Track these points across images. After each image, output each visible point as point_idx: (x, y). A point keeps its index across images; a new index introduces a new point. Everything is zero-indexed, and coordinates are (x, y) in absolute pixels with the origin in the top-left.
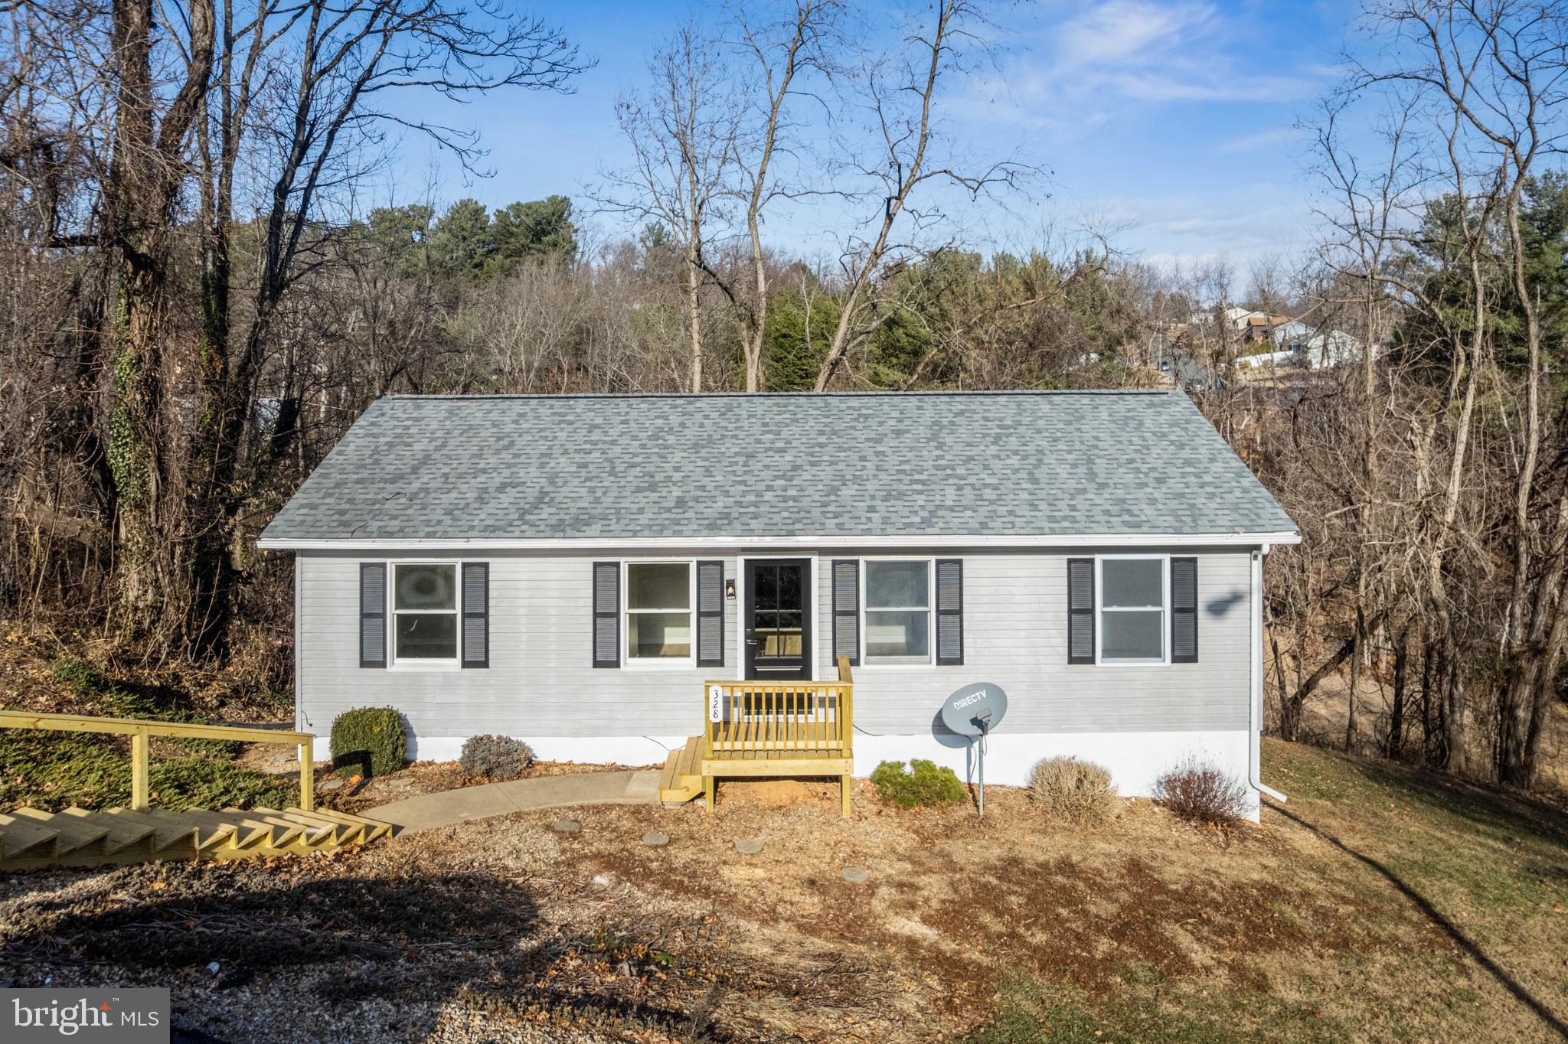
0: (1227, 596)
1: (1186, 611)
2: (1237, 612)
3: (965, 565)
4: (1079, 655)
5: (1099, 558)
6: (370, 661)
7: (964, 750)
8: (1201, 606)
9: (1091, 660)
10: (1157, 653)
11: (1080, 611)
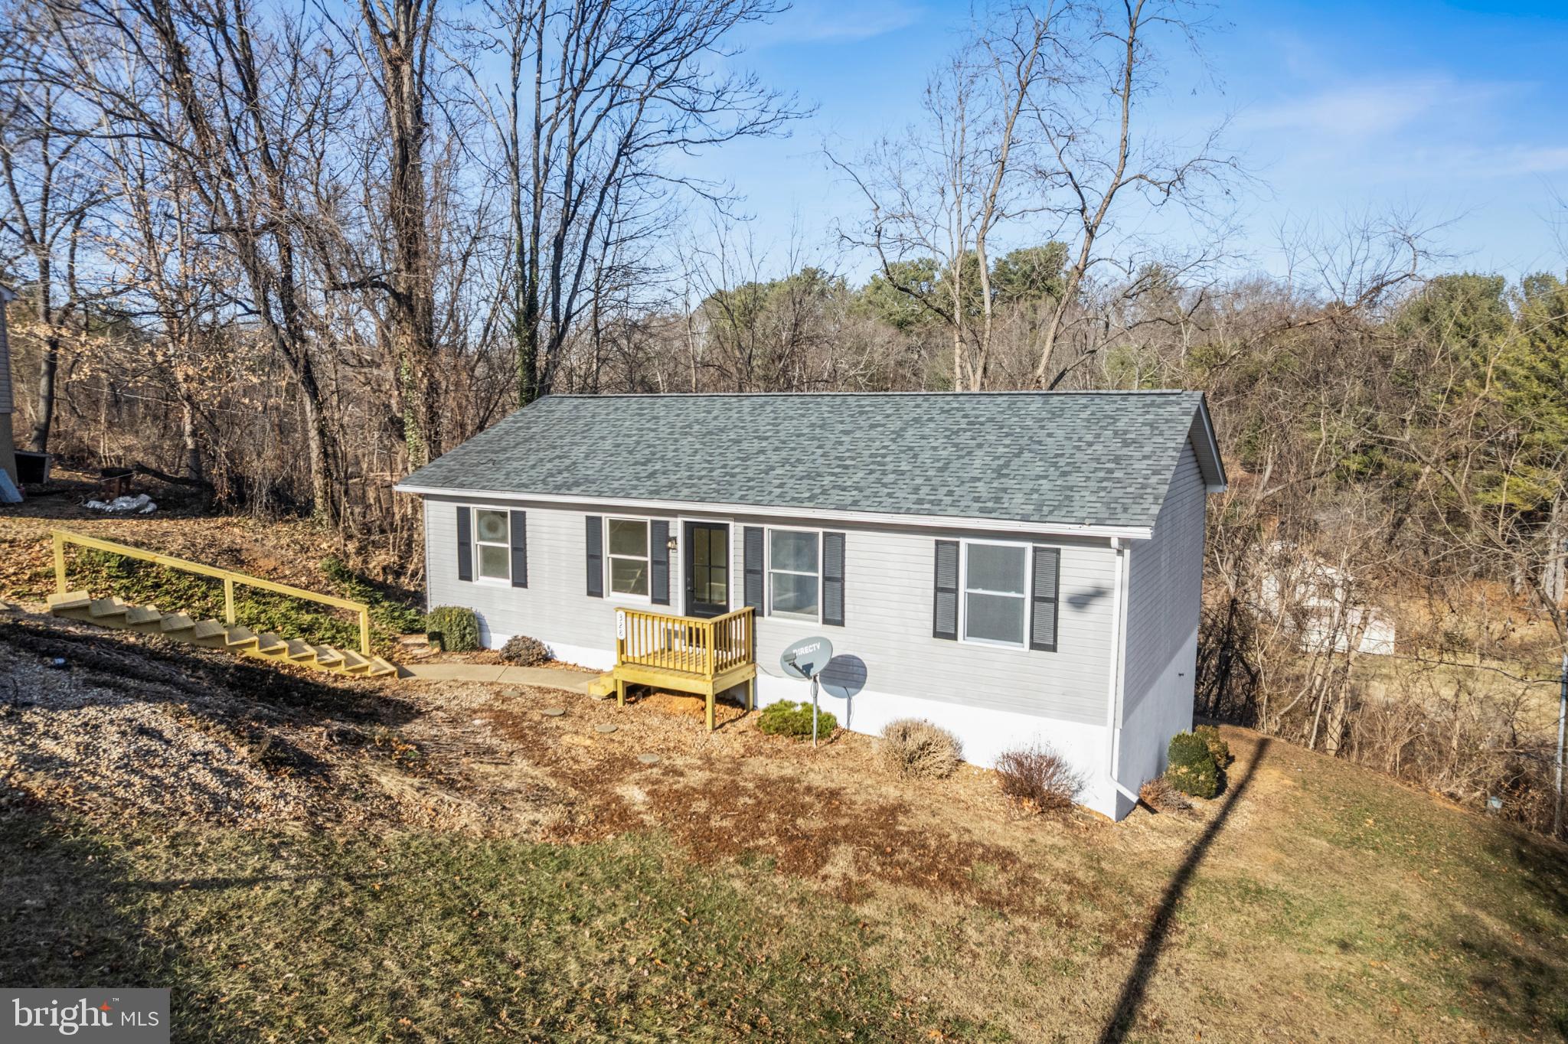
0: (1090, 590)
1: (1047, 599)
2: (1097, 608)
3: (847, 538)
4: (944, 632)
5: (964, 542)
6: (465, 574)
7: (845, 700)
8: (1062, 597)
9: (954, 637)
10: (1017, 637)
11: (944, 590)
